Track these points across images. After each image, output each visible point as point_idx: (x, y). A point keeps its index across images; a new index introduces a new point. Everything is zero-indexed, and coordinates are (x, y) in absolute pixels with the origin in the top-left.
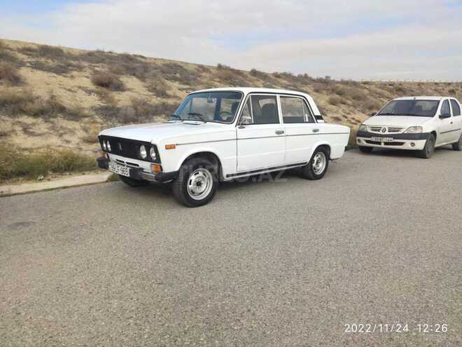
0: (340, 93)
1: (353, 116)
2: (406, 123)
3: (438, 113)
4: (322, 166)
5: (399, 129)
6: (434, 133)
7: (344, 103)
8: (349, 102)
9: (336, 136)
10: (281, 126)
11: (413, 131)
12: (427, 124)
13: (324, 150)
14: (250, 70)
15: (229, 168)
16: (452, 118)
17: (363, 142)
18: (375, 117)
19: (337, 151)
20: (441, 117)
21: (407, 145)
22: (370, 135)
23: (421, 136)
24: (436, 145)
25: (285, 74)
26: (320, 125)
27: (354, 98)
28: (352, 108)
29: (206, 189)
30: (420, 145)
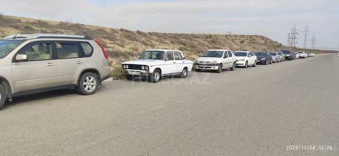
0: (184, 44)
1: (192, 56)
2: (211, 60)
3: (223, 56)
4: (185, 74)
5: (209, 62)
6: (221, 63)
7: (186, 50)
8: (188, 49)
9: (189, 64)
10: (175, 61)
11: (214, 63)
12: (219, 60)
13: (186, 68)
14: (136, 31)
15: (163, 73)
16: (229, 58)
17: (197, 67)
18: (201, 58)
19: (190, 69)
20: (224, 58)
21: (212, 68)
22: (200, 65)
23: (217, 65)
24: (223, 68)
25: (154, 33)
26: (184, 60)
27: (191, 47)
28: (190, 52)
29: (158, 78)
30: (217, 68)
